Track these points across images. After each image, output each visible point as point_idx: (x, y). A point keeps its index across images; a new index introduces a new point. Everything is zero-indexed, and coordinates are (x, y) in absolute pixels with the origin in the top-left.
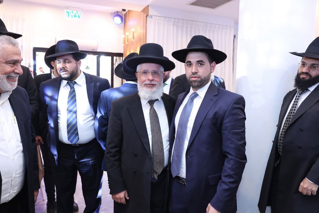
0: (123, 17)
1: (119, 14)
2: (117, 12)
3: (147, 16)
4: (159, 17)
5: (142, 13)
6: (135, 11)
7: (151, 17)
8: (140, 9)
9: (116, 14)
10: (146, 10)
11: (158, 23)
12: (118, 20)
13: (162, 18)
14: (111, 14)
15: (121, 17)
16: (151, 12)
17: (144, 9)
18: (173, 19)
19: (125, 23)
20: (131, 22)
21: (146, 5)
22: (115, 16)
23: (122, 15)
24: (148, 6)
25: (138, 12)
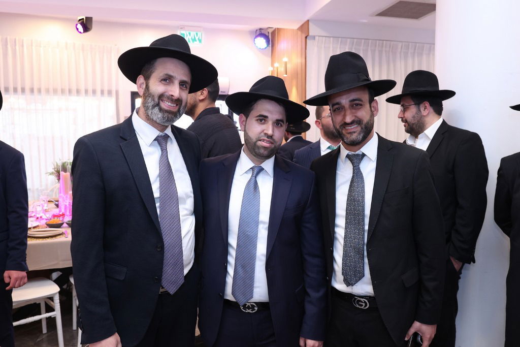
0: (270, 37)
1: (263, 32)
2: (260, 29)
3: (306, 37)
4: (327, 38)
5: (299, 33)
6: (287, 29)
7: (314, 37)
8: (296, 26)
9: (258, 33)
10: (305, 28)
11: (325, 47)
12: (261, 42)
13: (332, 38)
14: (251, 32)
15: (266, 37)
16: (313, 30)
17: (302, 26)
18: (349, 40)
19: (273, 46)
20: (283, 45)
21: (306, 20)
22: (256, 37)
23: (267, 34)
24: (308, 21)
25: (294, 30)
